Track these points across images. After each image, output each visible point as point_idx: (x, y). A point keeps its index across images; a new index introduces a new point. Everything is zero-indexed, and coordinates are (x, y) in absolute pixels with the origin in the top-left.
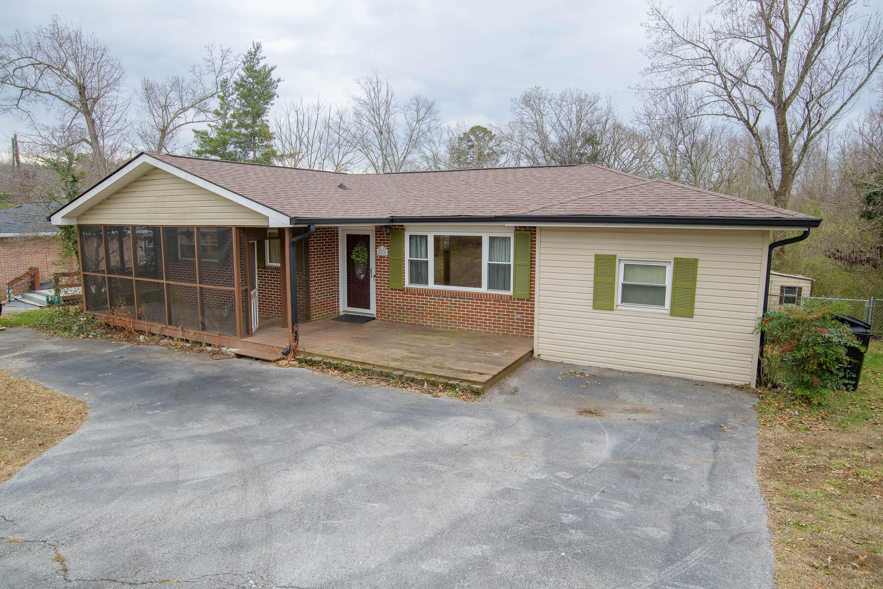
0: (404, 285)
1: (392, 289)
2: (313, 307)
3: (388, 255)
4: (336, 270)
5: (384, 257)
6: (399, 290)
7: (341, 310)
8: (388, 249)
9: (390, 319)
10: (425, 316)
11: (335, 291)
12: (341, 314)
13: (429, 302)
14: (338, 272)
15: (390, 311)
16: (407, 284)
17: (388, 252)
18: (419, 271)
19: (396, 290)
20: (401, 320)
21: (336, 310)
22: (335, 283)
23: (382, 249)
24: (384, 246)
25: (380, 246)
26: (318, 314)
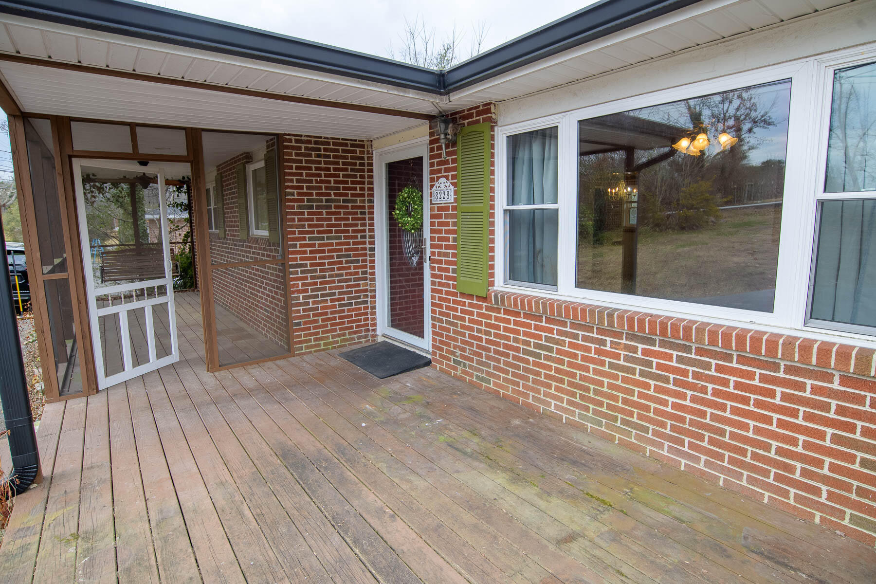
0: (492, 284)
1: (463, 295)
2: (299, 324)
3: (456, 200)
4: (368, 246)
5: (446, 208)
6: (479, 298)
7: (379, 332)
8: (454, 185)
9: (459, 373)
10: (543, 384)
11: (366, 290)
12: (380, 339)
13: (557, 342)
14: (373, 249)
15: (459, 352)
16: (500, 283)
17: (455, 193)
18: (538, 246)
19: (471, 296)
20: (482, 379)
21: (368, 330)
22: (365, 273)
23: (442, 186)
24: (447, 177)
25: (438, 178)
26: (315, 340)
